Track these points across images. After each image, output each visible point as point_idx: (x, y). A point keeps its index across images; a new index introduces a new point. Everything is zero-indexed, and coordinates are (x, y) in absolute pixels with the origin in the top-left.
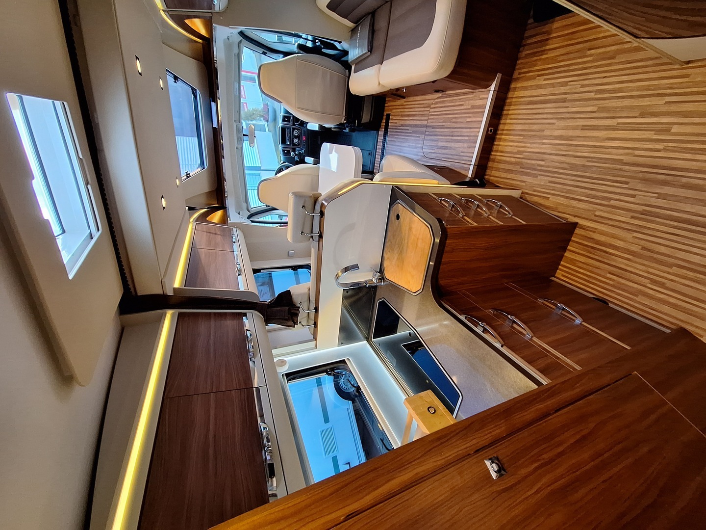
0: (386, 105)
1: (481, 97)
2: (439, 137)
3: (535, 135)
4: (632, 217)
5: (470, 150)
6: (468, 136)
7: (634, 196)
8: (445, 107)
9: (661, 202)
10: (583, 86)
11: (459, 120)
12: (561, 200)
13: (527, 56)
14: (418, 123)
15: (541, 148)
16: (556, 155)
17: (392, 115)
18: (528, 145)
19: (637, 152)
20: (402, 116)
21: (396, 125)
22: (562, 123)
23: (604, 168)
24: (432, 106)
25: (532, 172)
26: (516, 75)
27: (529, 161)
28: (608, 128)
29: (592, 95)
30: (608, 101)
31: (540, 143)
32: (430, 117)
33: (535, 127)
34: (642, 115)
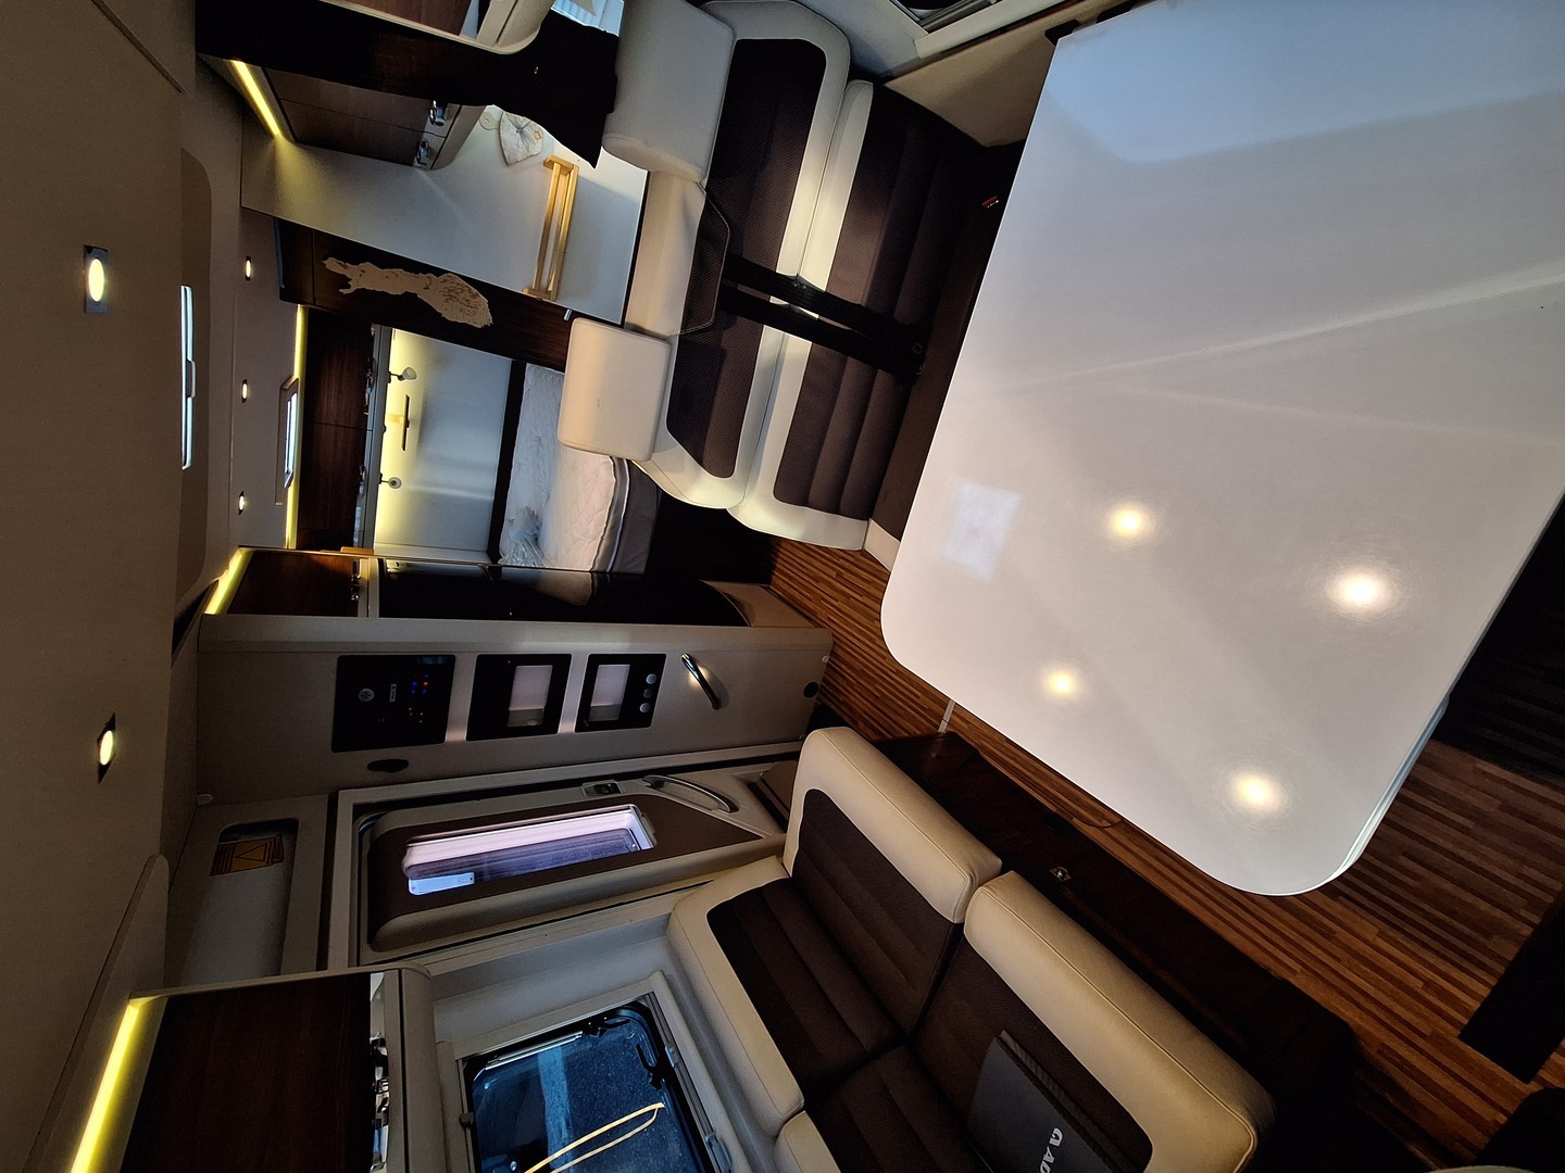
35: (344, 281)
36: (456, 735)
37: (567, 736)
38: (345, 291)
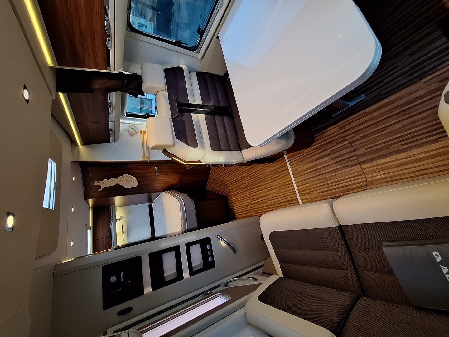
3: (281, 187)
4: (244, 176)
7: (247, 181)
9: (243, 182)
12: (258, 169)
16: (269, 183)
18: (281, 182)
19: (252, 192)
22: (274, 195)
23: (255, 185)
25: (273, 172)
28: (262, 197)
30: (268, 205)
31: (277, 185)
33: (283, 190)
35: (99, 187)
36: (148, 289)
37: (187, 279)
38: (100, 190)
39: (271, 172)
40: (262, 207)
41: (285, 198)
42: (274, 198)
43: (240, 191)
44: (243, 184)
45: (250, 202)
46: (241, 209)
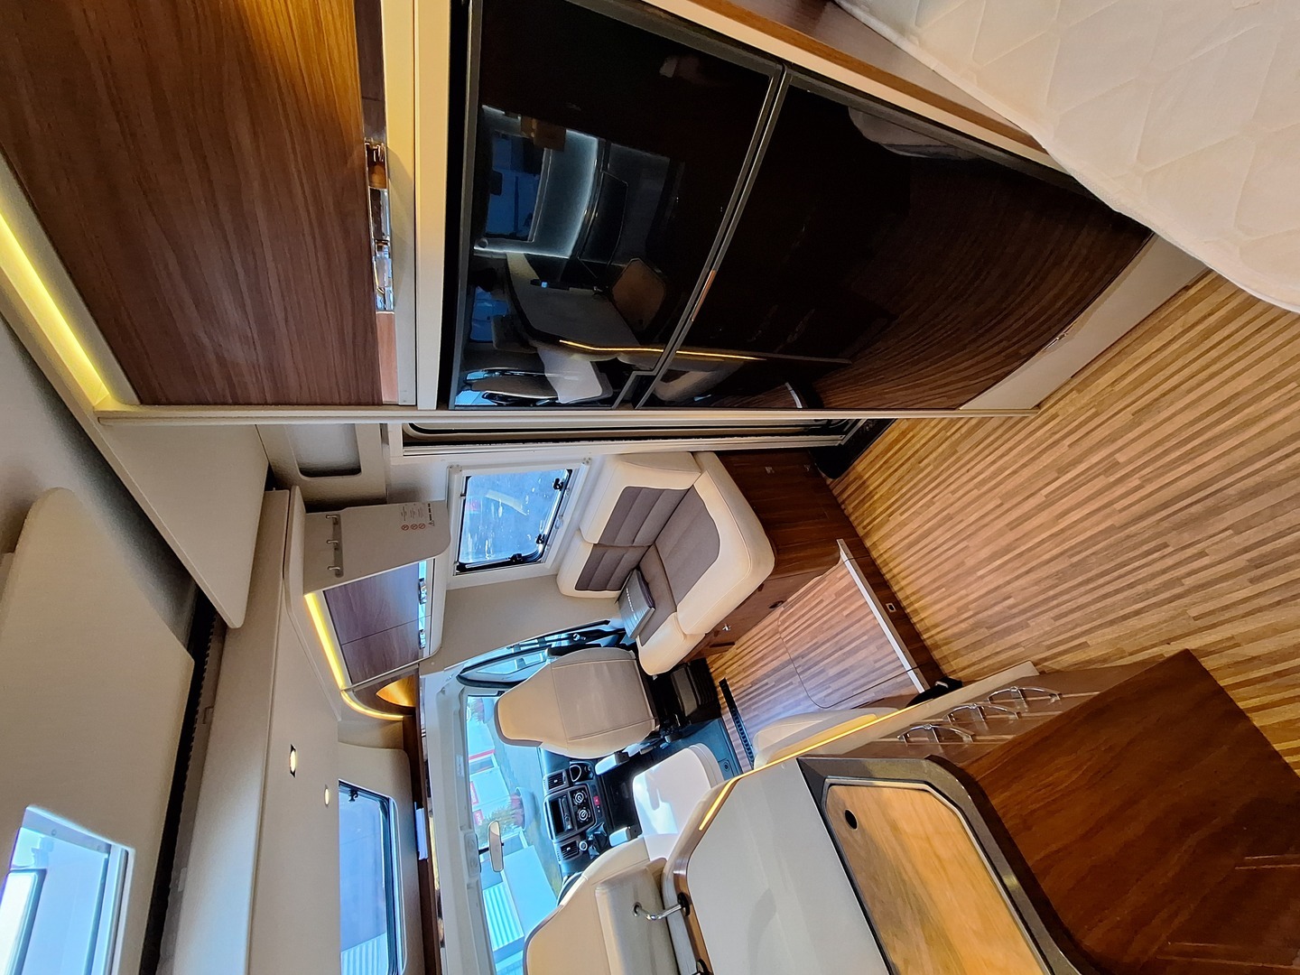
0: (711, 671)
1: (839, 576)
2: (821, 664)
3: (958, 575)
4: (1252, 582)
5: (886, 650)
6: (864, 634)
8: (799, 619)
10: (953, 492)
11: (833, 622)
13: (855, 508)
14: (775, 664)
15: (986, 585)
16: (1018, 577)
17: (729, 679)
18: (963, 592)
19: (1118, 506)
20: (744, 670)
21: (742, 689)
22: (977, 540)
23: (1105, 549)
24: (780, 629)
25: (1010, 623)
26: (861, 532)
27: (989, 612)
28: (1041, 508)
29: (975, 493)
31: (976, 581)
32: (788, 645)
33: (946, 567)
34: (1062, 471)
39: (1023, 626)
40: (1024, 466)
41: (933, 546)
42: (973, 528)
43: (1281, 467)
44: (1237, 528)
45: (1120, 449)
46: (1214, 354)
